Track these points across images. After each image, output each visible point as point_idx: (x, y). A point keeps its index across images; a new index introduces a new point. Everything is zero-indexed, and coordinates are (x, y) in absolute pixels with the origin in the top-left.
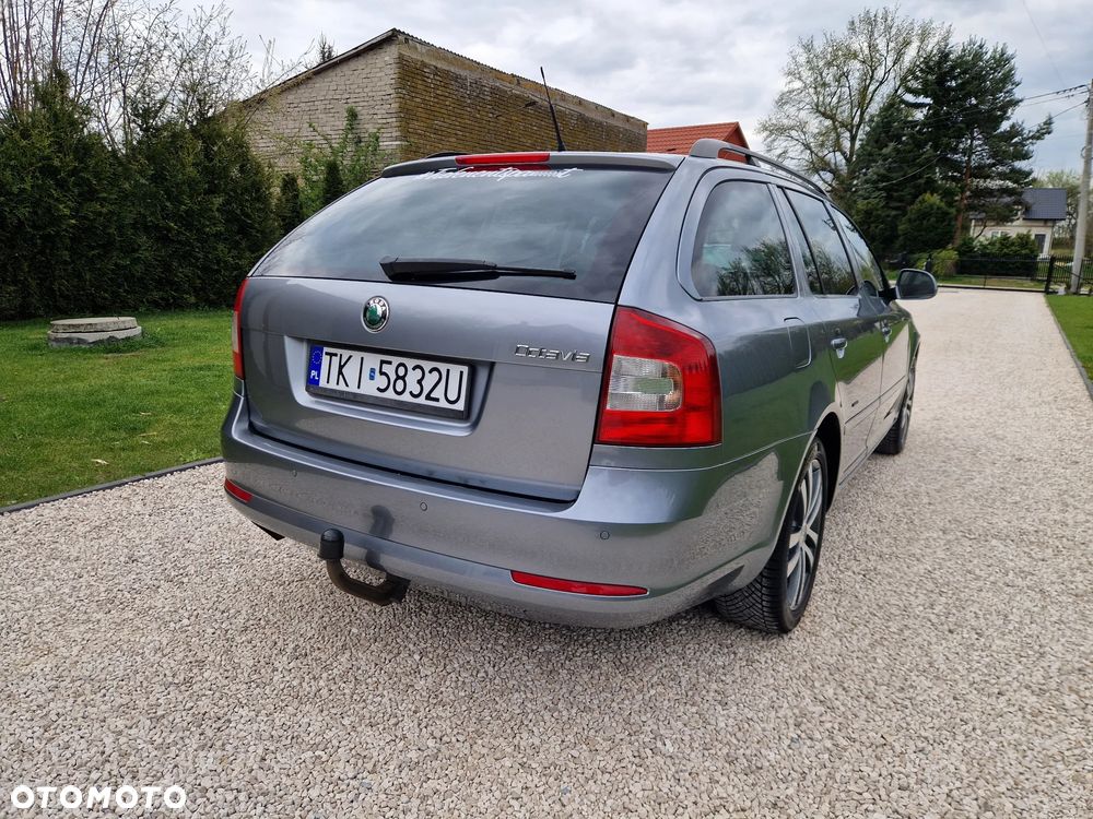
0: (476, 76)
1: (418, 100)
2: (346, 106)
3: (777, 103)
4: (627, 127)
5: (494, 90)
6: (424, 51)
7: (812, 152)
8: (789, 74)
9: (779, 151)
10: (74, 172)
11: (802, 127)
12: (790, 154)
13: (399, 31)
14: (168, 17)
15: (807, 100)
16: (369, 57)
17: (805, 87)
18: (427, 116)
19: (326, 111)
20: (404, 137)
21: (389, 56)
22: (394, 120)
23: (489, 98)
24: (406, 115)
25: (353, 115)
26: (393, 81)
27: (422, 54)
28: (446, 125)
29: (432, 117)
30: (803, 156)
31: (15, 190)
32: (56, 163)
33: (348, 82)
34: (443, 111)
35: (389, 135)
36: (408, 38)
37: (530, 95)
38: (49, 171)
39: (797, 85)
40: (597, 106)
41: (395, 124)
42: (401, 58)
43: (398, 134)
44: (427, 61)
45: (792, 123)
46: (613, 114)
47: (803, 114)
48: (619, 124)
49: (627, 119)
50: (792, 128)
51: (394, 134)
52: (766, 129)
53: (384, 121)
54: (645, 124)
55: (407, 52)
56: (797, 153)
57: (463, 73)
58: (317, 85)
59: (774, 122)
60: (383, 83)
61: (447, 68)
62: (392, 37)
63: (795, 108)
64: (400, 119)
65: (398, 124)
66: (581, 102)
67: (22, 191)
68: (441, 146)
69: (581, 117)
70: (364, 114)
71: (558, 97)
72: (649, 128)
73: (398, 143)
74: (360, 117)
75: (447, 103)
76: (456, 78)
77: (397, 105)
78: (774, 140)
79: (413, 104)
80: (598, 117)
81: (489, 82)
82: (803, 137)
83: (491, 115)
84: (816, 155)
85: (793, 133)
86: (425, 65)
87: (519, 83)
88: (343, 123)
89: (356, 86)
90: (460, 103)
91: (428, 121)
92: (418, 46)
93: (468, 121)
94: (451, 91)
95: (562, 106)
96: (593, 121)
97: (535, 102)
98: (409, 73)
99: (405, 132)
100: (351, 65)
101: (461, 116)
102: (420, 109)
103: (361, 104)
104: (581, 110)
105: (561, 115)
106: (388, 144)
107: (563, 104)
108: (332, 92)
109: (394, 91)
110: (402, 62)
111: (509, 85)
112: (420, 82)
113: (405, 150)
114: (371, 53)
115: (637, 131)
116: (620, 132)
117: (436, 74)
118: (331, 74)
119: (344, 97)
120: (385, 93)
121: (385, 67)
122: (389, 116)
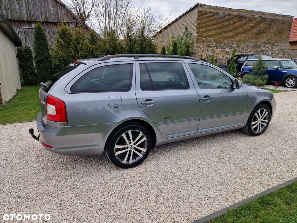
0: (223, 12)
1: (203, 22)
2: (185, 26)
4: (283, 18)
5: (229, 15)
6: (206, 8)
16: (191, 12)
19: (181, 28)
20: (198, 33)
21: (196, 11)
23: (227, 17)
24: (199, 26)
25: (186, 28)
26: (196, 18)
27: (206, 9)
28: (212, 28)
29: (207, 26)
34: (211, 24)
35: (194, 32)
36: (201, 5)
37: (242, 14)
40: (270, 14)
42: (199, 11)
43: (197, 32)
44: (207, 10)
46: (277, 15)
48: (280, 18)
49: (284, 16)
53: (193, 29)
54: (292, 17)
55: (201, 9)
57: (219, 12)
58: (179, 21)
60: (194, 19)
61: (213, 11)
62: (197, 6)
65: (197, 29)
68: (209, 34)
69: (263, 18)
70: (189, 28)
71: (254, 13)
72: (294, 18)
73: (196, 34)
74: (188, 29)
75: (213, 21)
76: (216, 13)
77: (196, 24)
79: (202, 23)
80: (271, 17)
81: (227, 13)
83: (228, 22)
86: (206, 12)
87: (239, 11)
88: (183, 31)
89: (187, 20)
90: (217, 21)
91: (206, 27)
92: (205, 7)
93: (219, 25)
94: (215, 18)
95: (256, 16)
96: (268, 18)
97: (245, 16)
98: (201, 15)
99: (198, 31)
100: (187, 15)
101: (217, 24)
102: (203, 24)
103: (189, 25)
104: (263, 16)
105: (255, 19)
106: (194, 35)
107: (256, 15)
108: (182, 23)
109: (196, 21)
110: (199, 12)
111: (235, 12)
112: (204, 17)
113: (198, 36)
114: (192, 11)
115: (288, 19)
116: (280, 21)
117: (210, 14)
118: (182, 18)
119: (185, 24)
120: (194, 21)
121: (195, 14)
122: (195, 27)
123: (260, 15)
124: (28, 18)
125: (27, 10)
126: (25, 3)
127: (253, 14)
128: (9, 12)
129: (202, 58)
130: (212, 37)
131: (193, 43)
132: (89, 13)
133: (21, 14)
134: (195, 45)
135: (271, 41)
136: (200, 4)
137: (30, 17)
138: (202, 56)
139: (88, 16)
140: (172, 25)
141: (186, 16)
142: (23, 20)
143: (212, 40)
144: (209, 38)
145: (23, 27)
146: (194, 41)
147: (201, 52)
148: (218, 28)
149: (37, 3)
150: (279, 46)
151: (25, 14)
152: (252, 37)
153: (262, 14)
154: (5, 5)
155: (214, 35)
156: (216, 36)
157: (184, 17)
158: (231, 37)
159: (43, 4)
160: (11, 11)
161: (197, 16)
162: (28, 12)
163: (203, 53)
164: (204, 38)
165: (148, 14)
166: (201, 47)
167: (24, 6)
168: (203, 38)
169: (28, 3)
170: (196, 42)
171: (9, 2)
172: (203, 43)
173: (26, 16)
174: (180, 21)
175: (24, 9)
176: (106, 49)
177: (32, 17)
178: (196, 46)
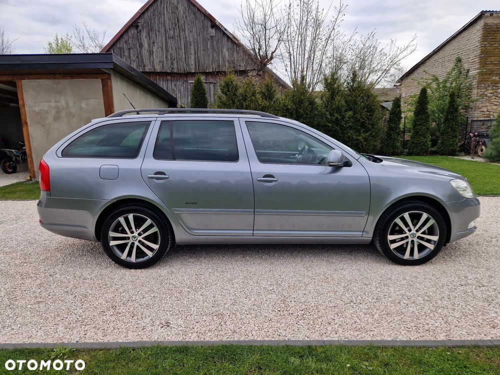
1: (496, 45)
2: (458, 56)
13: (486, 11)
16: (470, 29)
19: (449, 61)
20: (482, 67)
21: (479, 26)
22: (478, 59)
24: (485, 55)
25: (459, 60)
26: (479, 39)
33: (460, 44)
35: (474, 67)
36: (492, 13)
41: (477, 62)
42: (486, 25)
43: (479, 66)
51: (477, 67)
53: (473, 61)
55: (490, 21)
58: (447, 49)
60: (475, 41)
62: (481, 16)
64: (481, 58)
65: (479, 61)
70: (464, 60)
73: (478, 71)
74: (462, 61)
77: (479, 51)
79: (492, 48)
88: (452, 66)
89: (462, 45)
98: (491, 32)
99: (483, 64)
100: (462, 35)
102: (496, 50)
103: (464, 54)
106: (474, 72)
108: (452, 51)
109: (479, 44)
110: (486, 28)
113: (482, 74)
114: (472, 27)
118: (453, 42)
119: (457, 52)
120: (475, 46)
121: (477, 32)
122: (475, 57)
124: (196, 69)
125: (195, 58)
126: (195, 49)
128: (175, 62)
129: (492, 117)
131: (470, 88)
132: (273, 53)
133: (188, 65)
134: (475, 91)
136: (490, 11)
137: (199, 67)
138: (492, 113)
139: (272, 58)
140: (433, 56)
141: (459, 38)
142: (190, 73)
145: (190, 82)
146: (473, 84)
147: (487, 104)
149: (209, 47)
151: (192, 63)
154: (171, 55)
157: (456, 40)
159: (216, 48)
160: (177, 62)
161: (481, 36)
162: (197, 61)
163: (495, 107)
164: (497, 77)
166: (489, 95)
167: (193, 53)
168: (494, 78)
169: (198, 49)
170: (476, 86)
171: (176, 50)
172: (494, 88)
173: (193, 67)
175: (193, 57)
177: (201, 68)
178: (477, 93)
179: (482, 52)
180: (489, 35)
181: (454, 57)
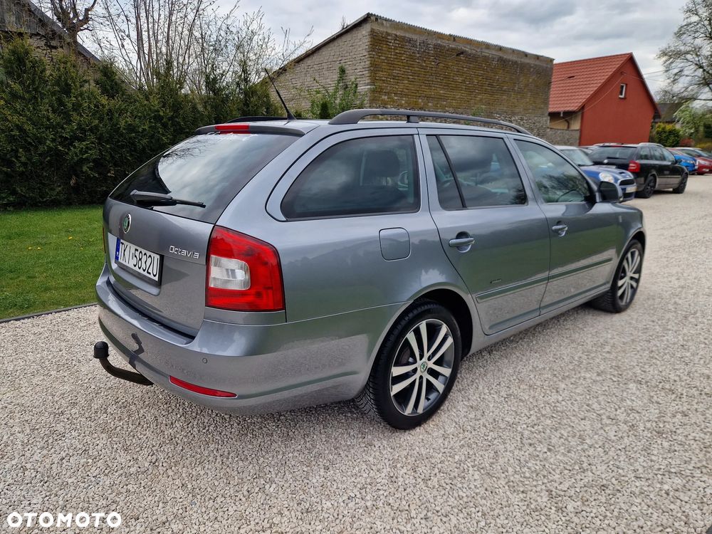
0: (423, 38)
1: (383, 58)
2: (340, 65)
3: (675, 34)
4: (537, 63)
5: (436, 47)
6: (388, 25)
7: (704, 70)
8: (690, 11)
9: (676, 71)
10: (171, 118)
11: (696, 51)
12: (686, 72)
13: (372, 14)
14: (229, 22)
15: (702, 30)
16: (354, 32)
17: (701, 20)
18: (388, 68)
19: (328, 69)
20: (372, 83)
21: (365, 31)
22: (367, 72)
23: (432, 52)
24: (374, 68)
25: (343, 71)
26: (367, 47)
27: (387, 27)
28: (402, 72)
29: (392, 68)
30: (696, 73)
31: (140, 130)
32: (161, 113)
33: (341, 50)
34: (399, 63)
35: (364, 82)
36: (377, 18)
37: (461, 47)
38: (158, 118)
39: (695, 18)
40: (514, 51)
42: (372, 31)
43: (369, 81)
44: (389, 31)
45: (688, 49)
46: (526, 55)
47: (698, 42)
48: (532, 62)
49: (538, 57)
50: (688, 53)
51: (367, 82)
52: (666, 55)
53: (361, 73)
54: (552, 60)
55: (376, 27)
56: (691, 71)
57: (415, 37)
59: (673, 49)
60: (361, 49)
61: (403, 35)
62: (367, 18)
63: (691, 37)
64: (371, 71)
65: (368, 75)
66: (501, 49)
67: (144, 130)
68: (397, 87)
69: (501, 59)
70: (349, 70)
71: (484, 47)
72: (555, 62)
73: (369, 87)
74: (346, 72)
75: (403, 58)
76: (410, 40)
77: (368, 63)
78: (672, 63)
79: (380, 61)
80: (514, 58)
81: (432, 42)
82: (697, 59)
83: (433, 63)
84: (708, 72)
85: (689, 57)
86: (388, 34)
87: (454, 40)
88: (336, 76)
89: (345, 52)
90: (412, 57)
91: (389, 71)
92: (384, 22)
93: (417, 69)
94: (406, 50)
95: (487, 53)
96: (510, 61)
97: (466, 51)
98: (378, 41)
99: (374, 80)
100: (344, 38)
101: (412, 66)
102: (384, 64)
103: (349, 63)
104: (500, 54)
105: (486, 59)
106: (363, 88)
107: (487, 51)
108: (331, 57)
109: (367, 54)
110: (373, 34)
111: (447, 42)
112: (385, 46)
113: (373, 91)
114: (355, 30)
115: (545, 65)
116: (531, 67)
117: (396, 40)
118: (331, 45)
119: (340, 59)
120: (361, 55)
121: (362, 38)
122: (363, 70)
123: (494, 52)
127: (482, 49)
130: (402, 95)
131: (361, 107)
132: (87, 10)
135: (517, 110)
136: (375, 15)
140: (306, 60)
141: (340, 42)
143: (403, 102)
144: (396, 98)
146: (365, 102)
148: (414, 74)
150: (530, 121)
152: (481, 100)
153: (497, 50)
155: (406, 91)
156: (410, 94)
157: (336, 43)
158: (441, 98)
161: (368, 43)
164: (386, 97)
165: (254, 26)
168: (383, 97)
170: (368, 105)
174: (325, 52)
176: (150, 109)
179: (372, 64)
180: (376, 44)
181: (337, 66)
